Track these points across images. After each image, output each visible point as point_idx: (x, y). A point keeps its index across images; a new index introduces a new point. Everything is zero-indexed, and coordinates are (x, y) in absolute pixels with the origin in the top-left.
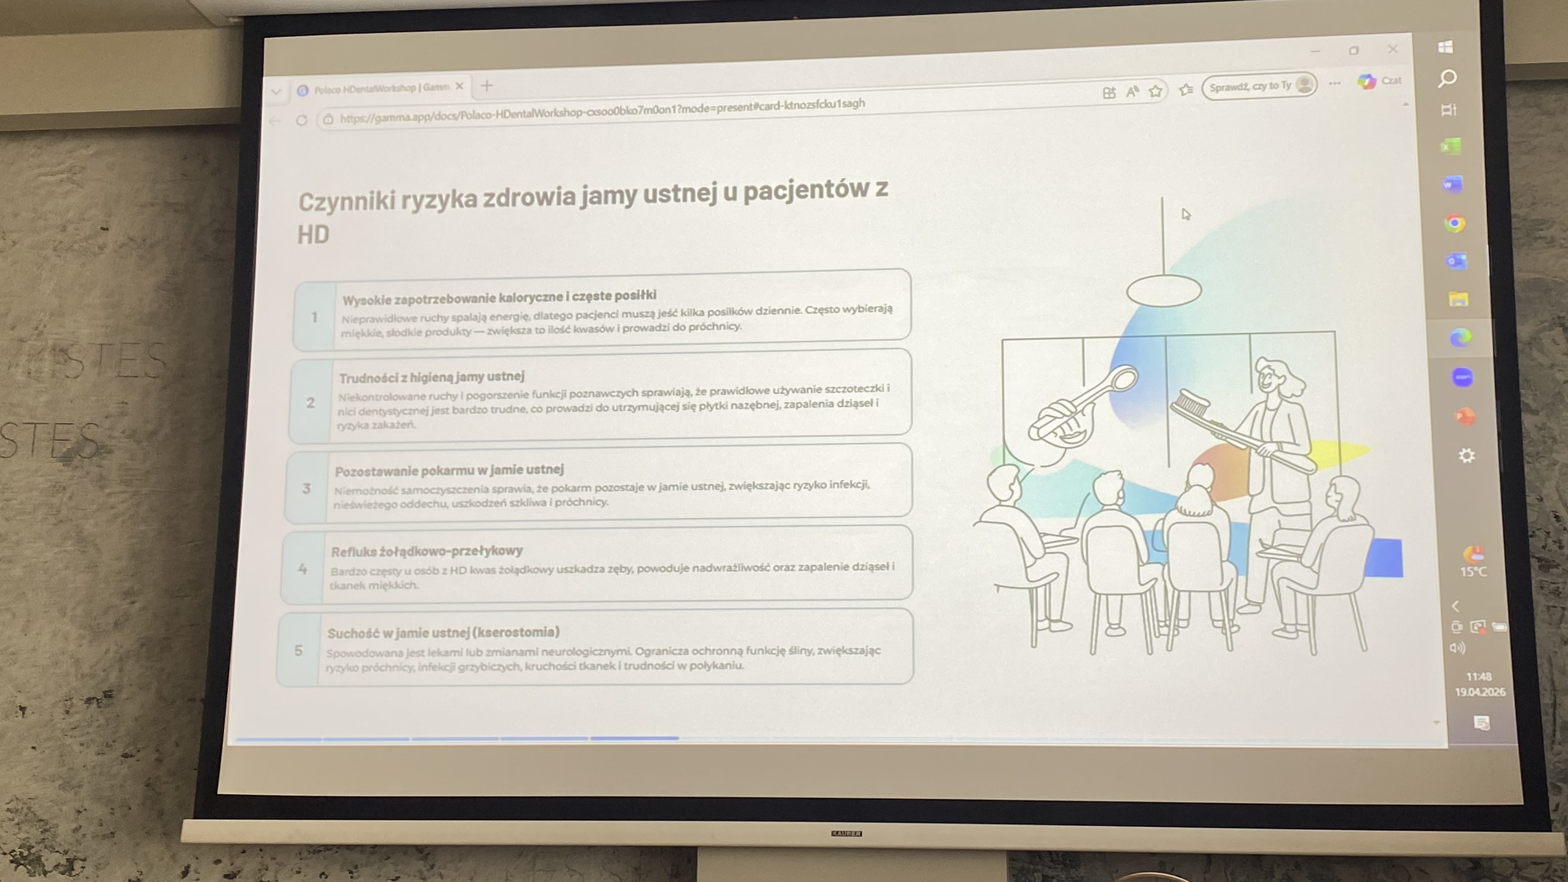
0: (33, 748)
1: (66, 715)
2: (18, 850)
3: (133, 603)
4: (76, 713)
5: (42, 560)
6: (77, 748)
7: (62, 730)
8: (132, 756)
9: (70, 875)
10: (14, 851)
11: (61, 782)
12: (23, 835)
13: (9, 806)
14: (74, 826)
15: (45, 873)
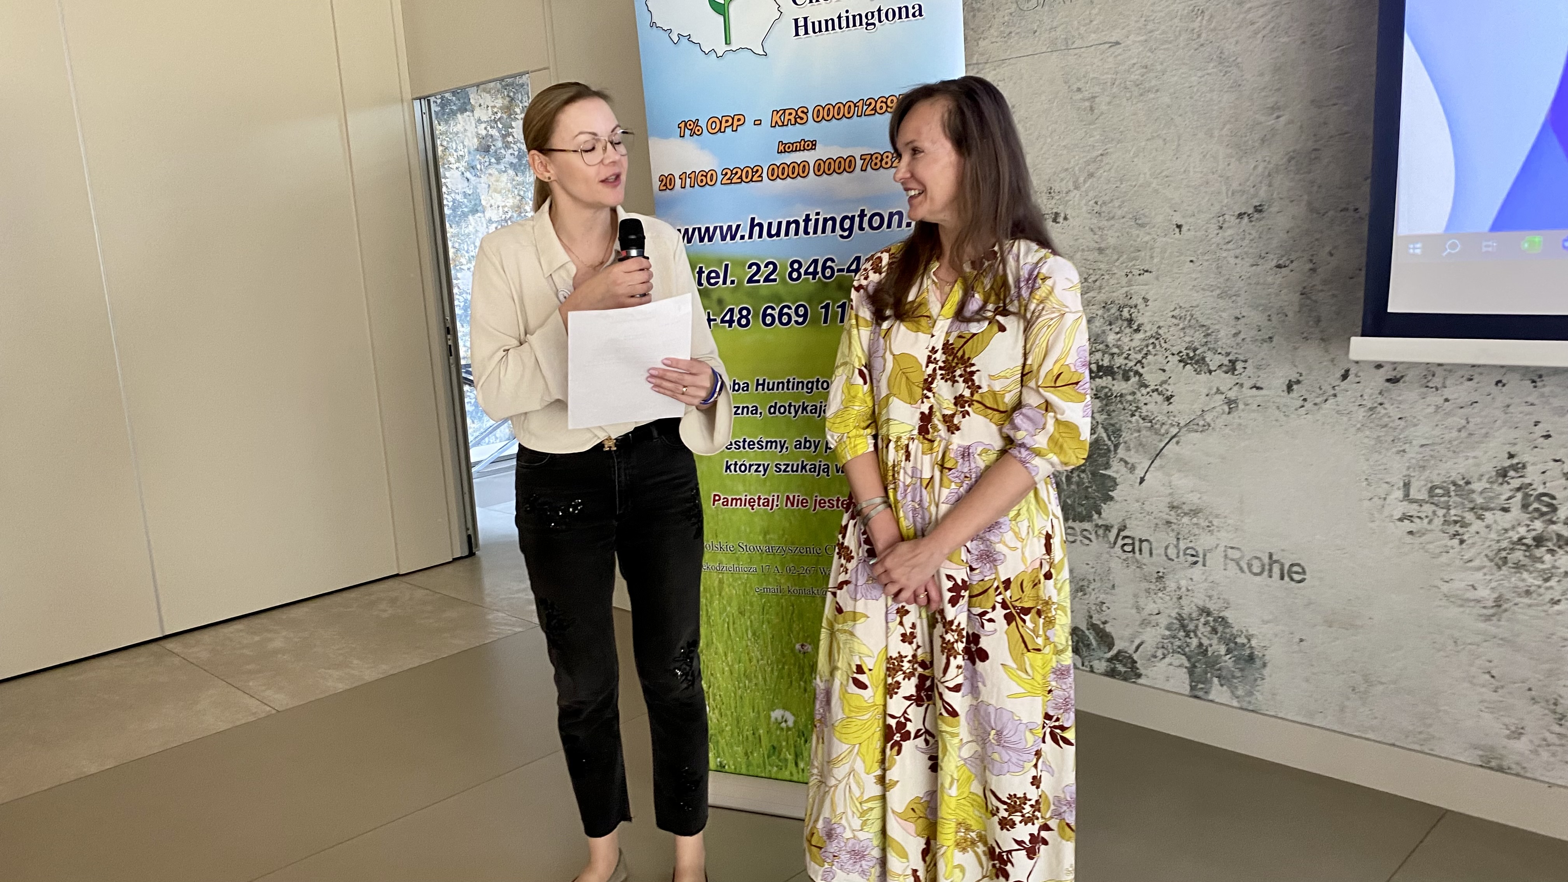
0: (1191, 261)
1: (1220, 231)
2: (1185, 352)
3: (1278, 117)
4: (1229, 227)
5: (1187, 85)
6: (1232, 261)
7: (1218, 245)
8: (1285, 266)
9: (1233, 374)
10: (1180, 352)
11: (1218, 292)
12: (1188, 339)
13: (1173, 313)
14: (1234, 331)
15: (1210, 372)
